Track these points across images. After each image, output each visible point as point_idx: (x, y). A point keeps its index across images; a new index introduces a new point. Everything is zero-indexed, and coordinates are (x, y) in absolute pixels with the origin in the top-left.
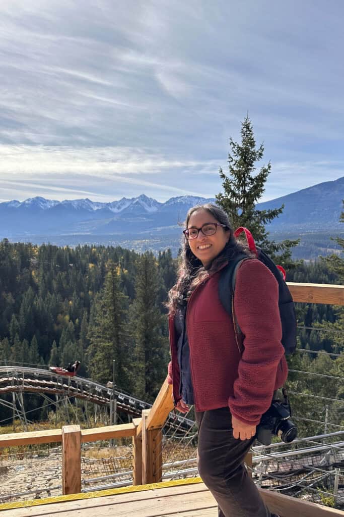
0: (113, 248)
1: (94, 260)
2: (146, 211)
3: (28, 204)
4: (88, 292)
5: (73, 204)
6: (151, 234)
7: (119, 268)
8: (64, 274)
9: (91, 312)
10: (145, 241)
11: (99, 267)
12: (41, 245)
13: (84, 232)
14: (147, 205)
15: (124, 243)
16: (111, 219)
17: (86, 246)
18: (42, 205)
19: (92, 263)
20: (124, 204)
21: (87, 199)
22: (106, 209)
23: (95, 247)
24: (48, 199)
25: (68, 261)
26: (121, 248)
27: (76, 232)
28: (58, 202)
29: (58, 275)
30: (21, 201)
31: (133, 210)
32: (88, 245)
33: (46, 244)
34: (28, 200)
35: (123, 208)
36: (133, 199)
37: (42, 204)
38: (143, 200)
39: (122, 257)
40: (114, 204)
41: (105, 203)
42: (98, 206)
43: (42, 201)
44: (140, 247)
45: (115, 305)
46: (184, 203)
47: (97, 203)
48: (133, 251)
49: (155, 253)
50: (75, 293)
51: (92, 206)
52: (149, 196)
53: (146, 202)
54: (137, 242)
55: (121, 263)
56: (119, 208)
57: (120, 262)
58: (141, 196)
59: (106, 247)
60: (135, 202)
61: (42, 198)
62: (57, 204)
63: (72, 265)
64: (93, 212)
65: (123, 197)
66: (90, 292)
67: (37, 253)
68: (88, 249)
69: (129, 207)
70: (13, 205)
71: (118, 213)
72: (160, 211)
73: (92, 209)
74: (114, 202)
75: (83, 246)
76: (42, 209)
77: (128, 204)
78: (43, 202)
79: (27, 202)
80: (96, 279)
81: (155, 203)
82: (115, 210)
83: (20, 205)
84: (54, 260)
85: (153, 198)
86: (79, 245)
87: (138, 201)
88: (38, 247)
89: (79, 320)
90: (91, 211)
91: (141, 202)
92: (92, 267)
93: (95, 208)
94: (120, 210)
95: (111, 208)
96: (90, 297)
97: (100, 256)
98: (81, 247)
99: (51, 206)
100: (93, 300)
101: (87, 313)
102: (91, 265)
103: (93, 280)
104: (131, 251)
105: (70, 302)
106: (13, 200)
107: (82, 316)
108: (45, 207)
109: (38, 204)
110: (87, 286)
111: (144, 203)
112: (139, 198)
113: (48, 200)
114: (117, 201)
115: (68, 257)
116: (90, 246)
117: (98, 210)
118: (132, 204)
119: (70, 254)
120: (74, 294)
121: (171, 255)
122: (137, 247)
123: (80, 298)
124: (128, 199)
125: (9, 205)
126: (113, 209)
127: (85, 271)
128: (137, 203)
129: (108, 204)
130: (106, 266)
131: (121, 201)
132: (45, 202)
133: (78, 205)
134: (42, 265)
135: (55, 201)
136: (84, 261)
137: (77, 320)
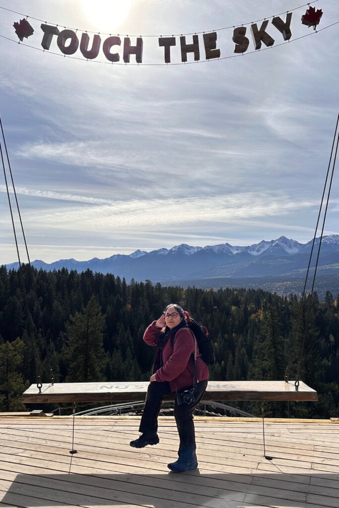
0: (254, 291)
1: (237, 303)
2: (287, 253)
3: (174, 251)
4: (232, 334)
5: (214, 249)
6: (293, 276)
7: (262, 311)
8: (209, 316)
9: (236, 354)
10: (287, 284)
11: (242, 309)
12: (187, 288)
13: (225, 275)
14: (287, 247)
15: (265, 285)
16: (250, 262)
17: (227, 289)
18: (186, 252)
19: (235, 305)
20: (263, 247)
21: (227, 244)
22: (245, 252)
23: (236, 290)
24: (191, 245)
25: (213, 303)
26: (262, 291)
27: (217, 276)
28: (201, 248)
29: (204, 316)
30: (168, 249)
31: (273, 252)
32: (229, 288)
33: (192, 287)
34: (175, 247)
35: (262, 250)
36: (273, 242)
37: (186, 250)
38: (282, 242)
39: (265, 300)
40: (253, 247)
41: (244, 247)
42: (237, 250)
43: (186, 248)
44: (282, 290)
45: (275, 347)
46: (328, 242)
47: (236, 247)
48: (275, 293)
49: (299, 295)
50: (220, 334)
51: (232, 250)
52: (289, 238)
53: (286, 243)
54: (277, 285)
55: (263, 307)
56: (258, 251)
57: (262, 304)
58: (281, 238)
59: (247, 290)
60: (274, 244)
61: (187, 245)
62: (200, 250)
63: (216, 307)
64: (233, 256)
65: (261, 241)
66: (234, 335)
67: (184, 296)
68: (229, 292)
69: (268, 249)
70: (162, 253)
71: (257, 256)
72: (302, 253)
73: (232, 253)
74: (253, 245)
75: (225, 288)
76: (186, 255)
77: (267, 247)
78: (188, 249)
79: (174, 249)
80: (239, 322)
81: (296, 244)
82: (254, 253)
83: (168, 252)
84: (199, 303)
85: (294, 240)
86: (221, 288)
87: (277, 243)
88: (184, 290)
89: (224, 362)
90: (231, 255)
91: (282, 244)
92: (235, 309)
93: (235, 252)
94: (260, 253)
95: (250, 251)
96: (234, 340)
97: (242, 299)
98: (223, 290)
99: (194, 252)
100: (238, 342)
101: (232, 355)
102: (234, 308)
103: (237, 323)
104: (273, 293)
105: (216, 344)
106: (162, 248)
107: (228, 358)
108: (190, 253)
109: (183, 251)
110: (230, 328)
111: (285, 245)
112: (278, 240)
113: (191, 247)
114: (256, 245)
115: (212, 300)
116: (232, 288)
117: (237, 253)
118: (271, 246)
119: (214, 298)
120: (219, 336)
121: (317, 298)
122: (279, 289)
123: (225, 340)
124: (267, 242)
125: (158, 253)
126: (252, 252)
127: (228, 313)
128: (277, 245)
129: (248, 248)
130: (249, 309)
131: (259, 244)
132: (189, 249)
133: (219, 250)
134: (189, 307)
135: (198, 247)
136: (227, 304)
137: (223, 362)
